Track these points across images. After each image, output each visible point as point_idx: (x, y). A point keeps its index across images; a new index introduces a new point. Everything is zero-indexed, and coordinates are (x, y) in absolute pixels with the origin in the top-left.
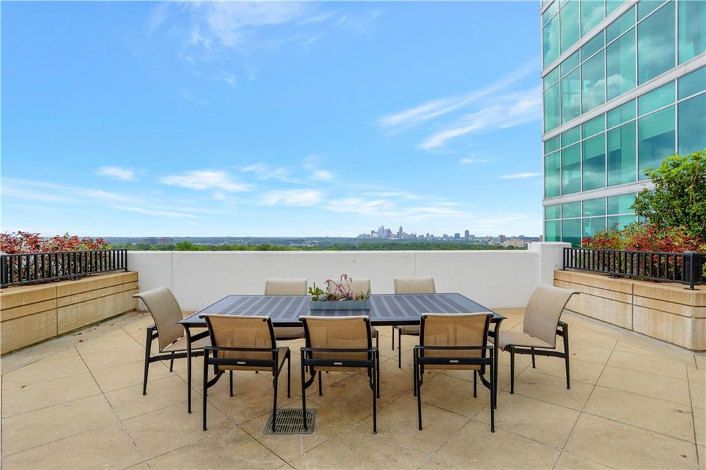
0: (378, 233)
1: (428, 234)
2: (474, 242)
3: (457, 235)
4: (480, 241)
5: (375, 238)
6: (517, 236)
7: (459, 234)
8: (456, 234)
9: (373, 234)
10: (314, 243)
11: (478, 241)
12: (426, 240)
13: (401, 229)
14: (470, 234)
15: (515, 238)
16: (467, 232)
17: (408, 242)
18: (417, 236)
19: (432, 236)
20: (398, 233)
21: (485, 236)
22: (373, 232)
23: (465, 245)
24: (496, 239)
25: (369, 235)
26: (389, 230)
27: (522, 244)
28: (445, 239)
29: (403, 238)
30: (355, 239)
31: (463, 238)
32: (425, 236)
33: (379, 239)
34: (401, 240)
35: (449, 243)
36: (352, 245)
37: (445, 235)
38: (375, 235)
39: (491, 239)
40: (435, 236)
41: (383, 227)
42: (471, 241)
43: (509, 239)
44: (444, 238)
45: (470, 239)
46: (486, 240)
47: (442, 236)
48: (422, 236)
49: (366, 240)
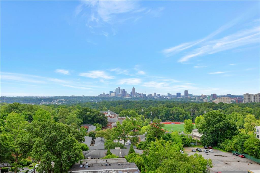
0: (115, 92)
1: (155, 94)
2: (191, 99)
3: (179, 94)
4: (197, 99)
5: (113, 97)
6: (226, 95)
7: (180, 93)
8: (177, 94)
9: (111, 94)
10: (62, 101)
11: (195, 99)
12: (154, 99)
13: (134, 89)
14: (189, 93)
15: (224, 96)
16: (186, 92)
17: (139, 100)
18: (147, 95)
19: (159, 95)
20: (131, 92)
21: (200, 95)
22: (111, 92)
23: (184, 102)
24: (209, 97)
25: (108, 95)
26: (124, 90)
27: (230, 101)
28: (169, 98)
29: (135, 96)
30: (96, 98)
31: (183, 96)
32: (153, 95)
33: (116, 97)
34: (134, 98)
35: (172, 100)
36: (94, 103)
37: (169, 94)
38: (113, 95)
39: (205, 97)
40: (161, 95)
41: (119, 88)
42: (189, 99)
43: (219, 97)
44: (168, 96)
45: (189, 97)
46: (202, 98)
47: (167, 95)
48: (151, 95)
49: (104, 98)
